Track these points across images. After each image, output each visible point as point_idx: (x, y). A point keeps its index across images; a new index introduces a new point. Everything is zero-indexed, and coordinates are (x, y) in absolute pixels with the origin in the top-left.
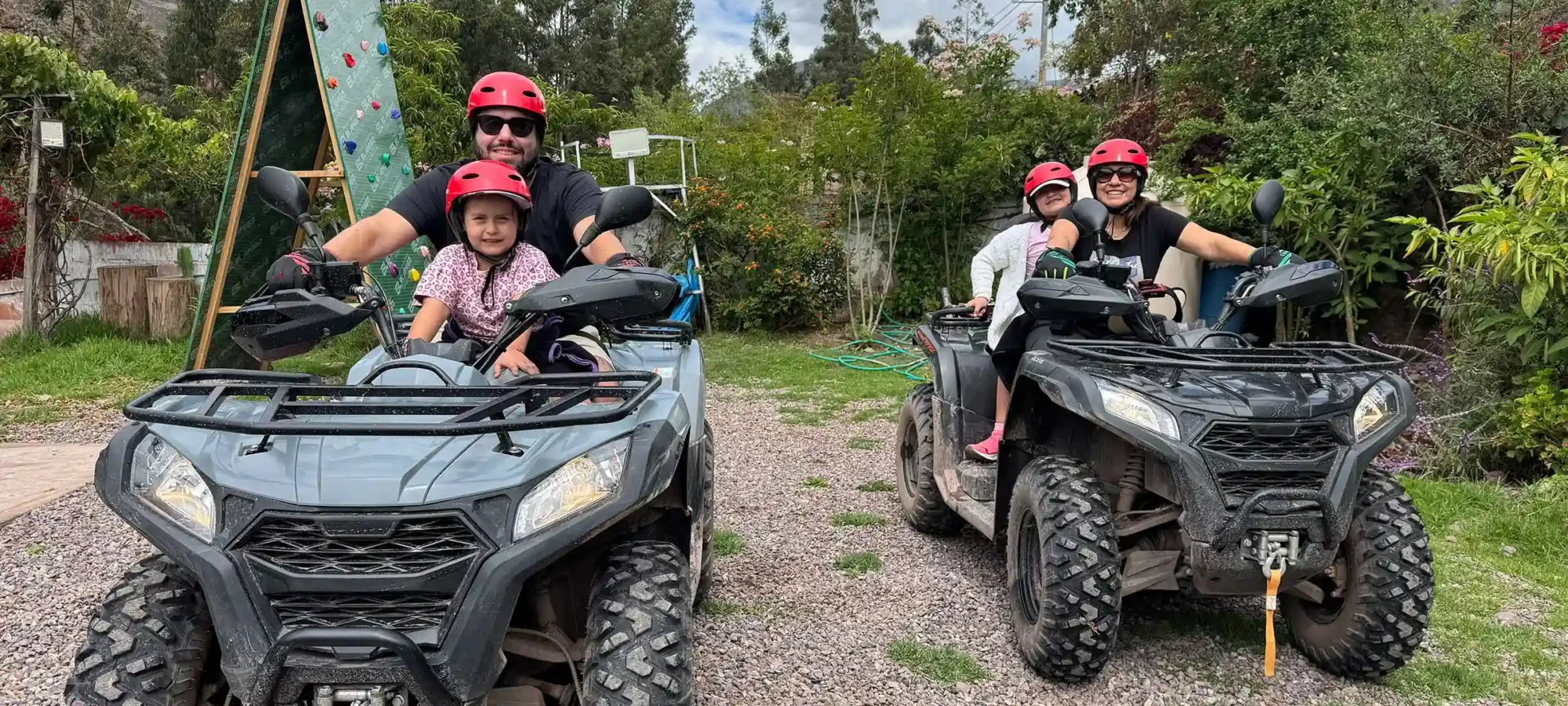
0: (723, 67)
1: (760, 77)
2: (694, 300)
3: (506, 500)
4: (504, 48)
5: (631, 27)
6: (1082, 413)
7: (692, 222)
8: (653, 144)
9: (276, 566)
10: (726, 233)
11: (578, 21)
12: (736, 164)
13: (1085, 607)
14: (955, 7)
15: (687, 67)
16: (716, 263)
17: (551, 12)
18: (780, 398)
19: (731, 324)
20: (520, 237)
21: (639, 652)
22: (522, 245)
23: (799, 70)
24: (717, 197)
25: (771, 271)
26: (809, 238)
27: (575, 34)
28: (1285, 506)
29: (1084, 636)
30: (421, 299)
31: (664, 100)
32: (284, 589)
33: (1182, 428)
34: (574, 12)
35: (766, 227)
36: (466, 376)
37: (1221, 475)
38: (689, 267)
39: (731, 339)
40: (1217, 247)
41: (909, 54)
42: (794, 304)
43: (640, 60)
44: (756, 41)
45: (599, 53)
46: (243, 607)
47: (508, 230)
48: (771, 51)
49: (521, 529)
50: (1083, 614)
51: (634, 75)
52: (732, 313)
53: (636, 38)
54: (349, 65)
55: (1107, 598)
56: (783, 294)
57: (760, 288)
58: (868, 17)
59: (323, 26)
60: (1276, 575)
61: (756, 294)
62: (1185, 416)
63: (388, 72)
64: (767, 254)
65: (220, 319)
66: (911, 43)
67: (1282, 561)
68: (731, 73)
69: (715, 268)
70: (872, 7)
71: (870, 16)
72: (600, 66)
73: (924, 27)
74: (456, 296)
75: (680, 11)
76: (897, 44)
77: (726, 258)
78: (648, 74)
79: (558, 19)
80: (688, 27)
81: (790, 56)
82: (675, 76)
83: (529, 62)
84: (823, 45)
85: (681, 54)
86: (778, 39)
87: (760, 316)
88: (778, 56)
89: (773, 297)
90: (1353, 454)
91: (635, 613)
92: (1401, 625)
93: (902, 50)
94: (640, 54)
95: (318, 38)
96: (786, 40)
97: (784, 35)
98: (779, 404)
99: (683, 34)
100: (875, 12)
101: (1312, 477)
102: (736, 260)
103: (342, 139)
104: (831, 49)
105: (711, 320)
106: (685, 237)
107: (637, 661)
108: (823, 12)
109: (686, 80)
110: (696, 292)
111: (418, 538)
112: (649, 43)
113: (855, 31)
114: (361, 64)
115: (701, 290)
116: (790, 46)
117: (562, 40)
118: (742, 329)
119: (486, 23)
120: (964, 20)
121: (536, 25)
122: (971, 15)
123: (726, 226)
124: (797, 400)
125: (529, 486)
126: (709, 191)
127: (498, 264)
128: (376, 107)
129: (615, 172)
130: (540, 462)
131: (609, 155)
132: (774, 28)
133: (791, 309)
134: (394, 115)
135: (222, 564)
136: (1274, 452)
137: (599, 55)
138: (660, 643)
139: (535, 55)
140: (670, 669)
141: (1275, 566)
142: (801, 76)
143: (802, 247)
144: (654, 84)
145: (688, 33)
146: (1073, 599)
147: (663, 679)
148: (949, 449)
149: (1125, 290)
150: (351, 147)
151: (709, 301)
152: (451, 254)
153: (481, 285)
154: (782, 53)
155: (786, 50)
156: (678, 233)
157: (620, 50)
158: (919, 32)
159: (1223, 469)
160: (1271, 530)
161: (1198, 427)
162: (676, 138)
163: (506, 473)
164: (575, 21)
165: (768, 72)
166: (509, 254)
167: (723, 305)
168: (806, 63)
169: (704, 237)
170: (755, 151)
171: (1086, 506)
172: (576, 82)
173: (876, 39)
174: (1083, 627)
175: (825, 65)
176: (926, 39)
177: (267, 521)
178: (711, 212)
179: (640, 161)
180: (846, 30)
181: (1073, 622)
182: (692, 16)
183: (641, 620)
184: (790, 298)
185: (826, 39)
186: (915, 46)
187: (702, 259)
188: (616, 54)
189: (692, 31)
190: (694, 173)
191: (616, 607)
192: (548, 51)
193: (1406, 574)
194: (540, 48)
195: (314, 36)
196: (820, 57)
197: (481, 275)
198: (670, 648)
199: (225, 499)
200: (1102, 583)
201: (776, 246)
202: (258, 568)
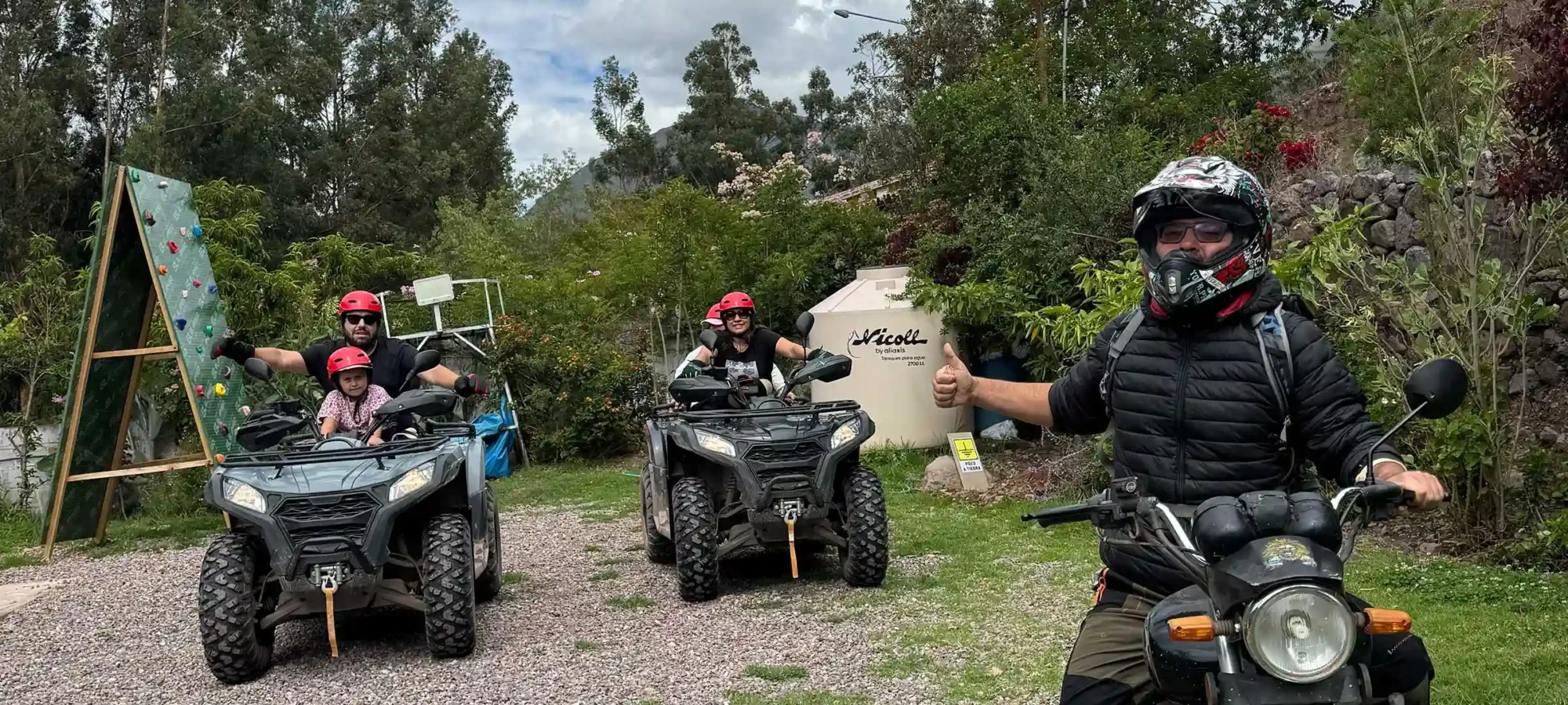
0: (548, 166)
1: (608, 157)
2: (510, 436)
3: (385, 486)
4: (261, 153)
5: (429, 109)
6: (688, 448)
7: (502, 359)
8: (458, 289)
9: (293, 519)
10: (535, 367)
11: (358, 110)
12: (542, 299)
13: (694, 550)
14: (855, 50)
15: (509, 154)
16: (529, 397)
17: (321, 100)
18: (584, 509)
19: (548, 456)
20: (370, 382)
21: (446, 547)
22: (372, 386)
23: (661, 144)
24: (524, 334)
25: (583, 400)
26: (619, 364)
27: (356, 126)
28: (793, 485)
29: (697, 567)
30: (322, 419)
31: (479, 209)
32: (296, 528)
33: (738, 451)
34: (350, 98)
35: (572, 358)
36: (358, 444)
37: (759, 473)
38: (503, 404)
39: (549, 470)
40: (793, 351)
41: (802, 113)
42: (608, 430)
43: (445, 153)
44: (600, 113)
45: (390, 149)
46: (279, 534)
47: (362, 383)
48: (621, 121)
49: (392, 498)
50: (694, 554)
51: (438, 173)
52: (548, 444)
53: (438, 124)
54: (173, 252)
55: (705, 544)
56: (596, 420)
57: (574, 418)
58: (744, 70)
59: (151, 222)
60: (791, 522)
61: (569, 423)
62: (738, 444)
63: (202, 252)
64: (578, 383)
65: (69, 485)
66: (803, 99)
67: (794, 515)
68: (558, 172)
69: (528, 403)
70: (748, 58)
71: (747, 70)
72: (392, 166)
73: (819, 79)
74: (340, 416)
75: (493, 85)
76: (786, 102)
77: (539, 391)
78: (456, 170)
79: (331, 109)
80: (505, 105)
81: (647, 128)
82: (493, 167)
83: (296, 167)
84: (690, 110)
85: (499, 137)
86: (629, 107)
87: (576, 445)
88: (630, 129)
89: (587, 425)
90: (829, 456)
91: (443, 534)
92: (869, 546)
93: (793, 109)
94: (445, 145)
95: (148, 232)
96: (639, 108)
97: (636, 100)
98: (582, 513)
99: (500, 113)
100: (753, 64)
101: (809, 469)
102: (547, 392)
103: (174, 318)
104: (702, 114)
105: (528, 454)
106: (496, 375)
107: (445, 551)
108: (686, 68)
109: (510, 169)
110: (511, 427)
111: (349, 503)
112: (455, 128)
113: (732, 88)
114: (183, 249)
115: (516, 425)
116: (646, 114)
117: (340, 134)
118: (560, 461)
119: (238, 128)
120: (869, 66)
121: (302, 119)
122: (876, 59)
123: (534, 361)
124: (600, 508)
125: (394, 480)
126: (516, 328)
127: (360, 399)
128: (197, 285)
129: (422, 318)
130: (398, 471)
131: (414, 300)
132: (621, 94)
133: (605, 435)
134: (211, 290)
135: (271, 520)
136: (785, 458)
137: (390, 152)
138: (454, 544)
139: (302, 158)
140: (459, 553)
141: (791, 517)
142: (664, 151)
143: (611, 374)
144: (465, 181)
145: (508, 111)
146: (687, 546)
147: (456, 557)
148: (661, 498)
149: (725, 381)
150: (182, 324)
151: (526, 437)
152: (332, 396)
153: (352, 410)
154: (636, 125)
155: (641, 120)
156: (489, 371)
157: (417, 142)
158: (813, 85)
159: (759, 469)
160: (786, 499)
161: (745, 450)
162: (479, 280)
163: (384, 476)
164: (353, 109)
165: (619, 151)
166: (366, 392)
167: (539, 436)
168: (668, 133)
169: (515, 372)
170: (560, 284)
171: (694, 498)
172: (362, 188)
173: (758, 97)
174: (695, 562)
175: (693, 135)
176: (823, 94)
177: (288, 502)
178: (518, 348)
179: (445, 307)
180: (718, 89)
181: (689, 559)
182: (510, 91)
183: (445, 536)
184: (605, 423)
185: (693, 102)
186: (808, 103)
187: (513, 394)
188: (411, 147)
189: (512, 109)
190: (500, 312)
191: (435, 533)
192: (321, 150)
193: (867, 518)
194: (310, 148)
195: (144, 231)
196: (685, 125)
197: (352, 404)
198: (459, 546)
199: (268, 496)
200: (702, 537)
201: (585, 374)
202: (285, 521)
